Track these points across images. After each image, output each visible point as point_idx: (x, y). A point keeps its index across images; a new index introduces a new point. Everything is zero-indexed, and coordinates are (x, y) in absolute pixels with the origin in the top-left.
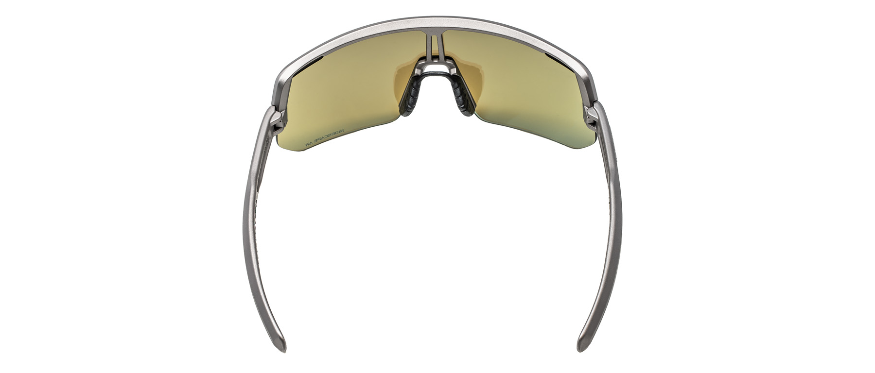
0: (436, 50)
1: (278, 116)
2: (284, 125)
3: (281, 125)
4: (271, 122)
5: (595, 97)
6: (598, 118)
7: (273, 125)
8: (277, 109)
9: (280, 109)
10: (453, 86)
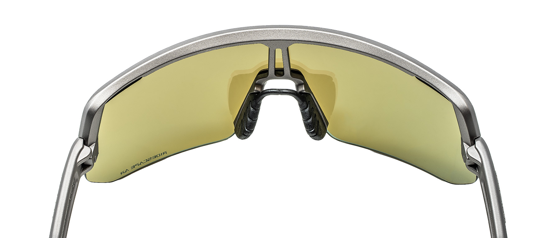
0: (280, 62)
1: (87, 151)
2: (94, 161)
3: (90, 162)
4: (78, 161)
5: (477, 133)
6: (480, 161)
7: (80, 163)
8: (85, 143)
9: (89, 143)
10: (300, 106)
